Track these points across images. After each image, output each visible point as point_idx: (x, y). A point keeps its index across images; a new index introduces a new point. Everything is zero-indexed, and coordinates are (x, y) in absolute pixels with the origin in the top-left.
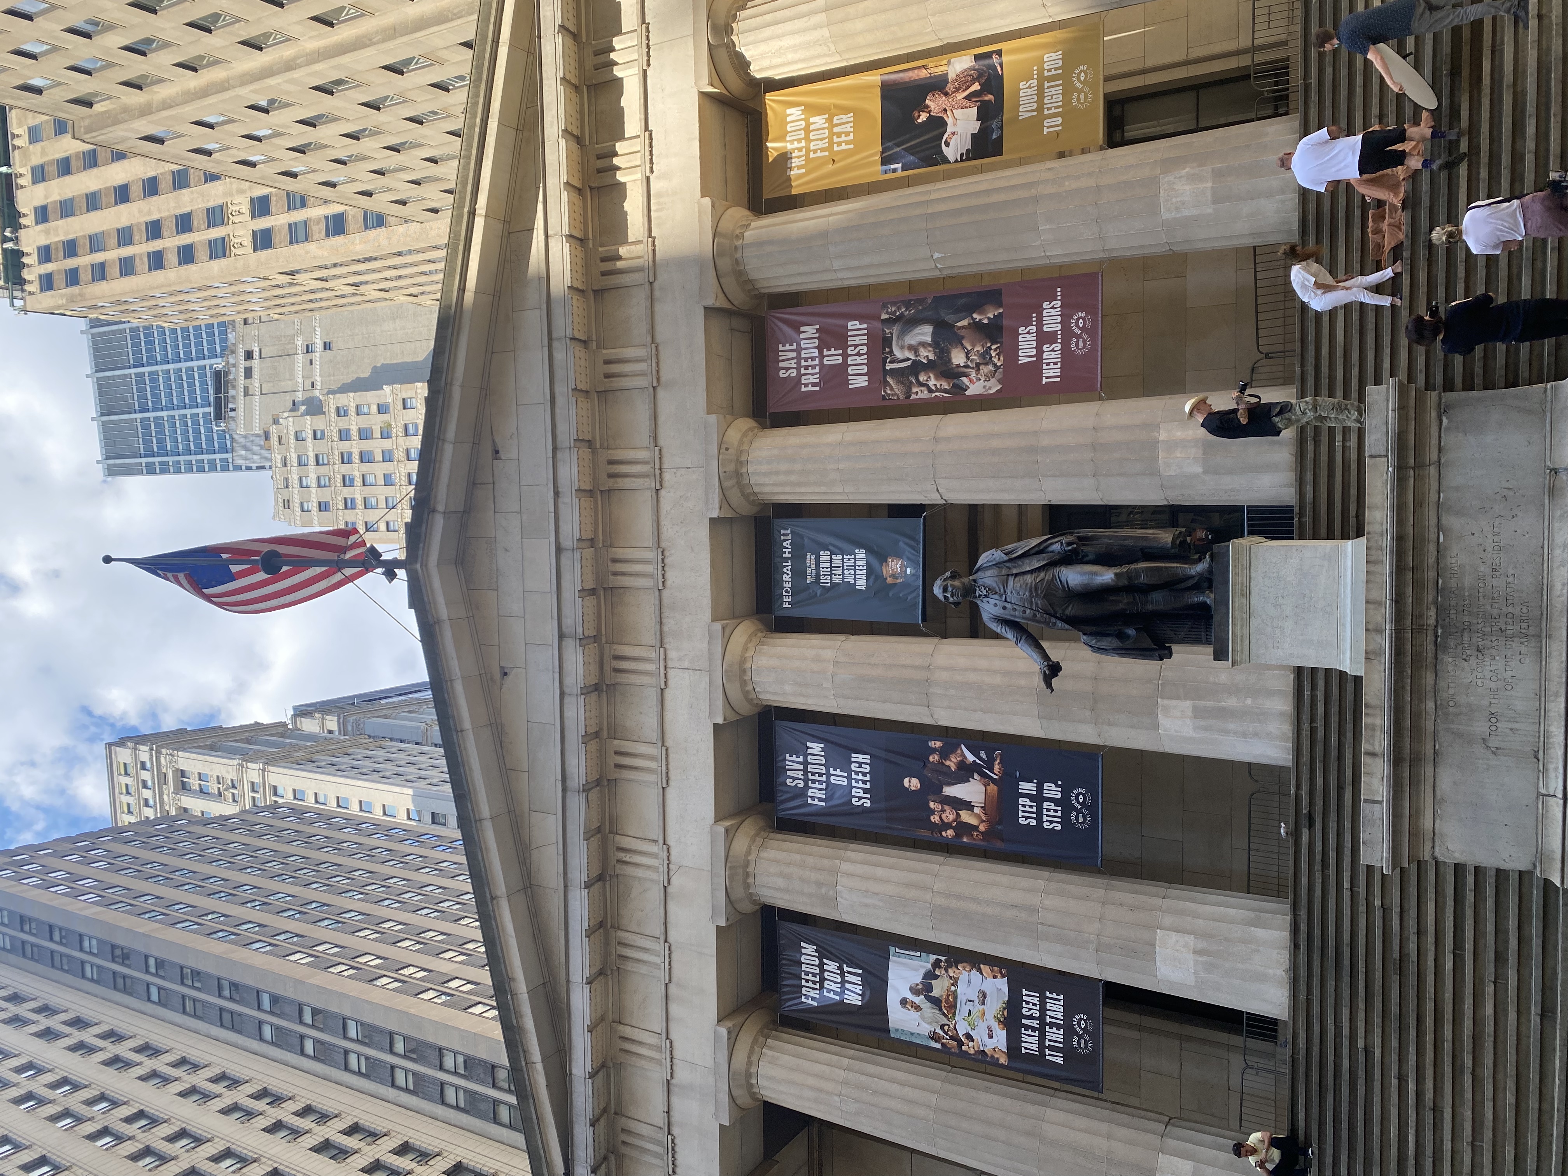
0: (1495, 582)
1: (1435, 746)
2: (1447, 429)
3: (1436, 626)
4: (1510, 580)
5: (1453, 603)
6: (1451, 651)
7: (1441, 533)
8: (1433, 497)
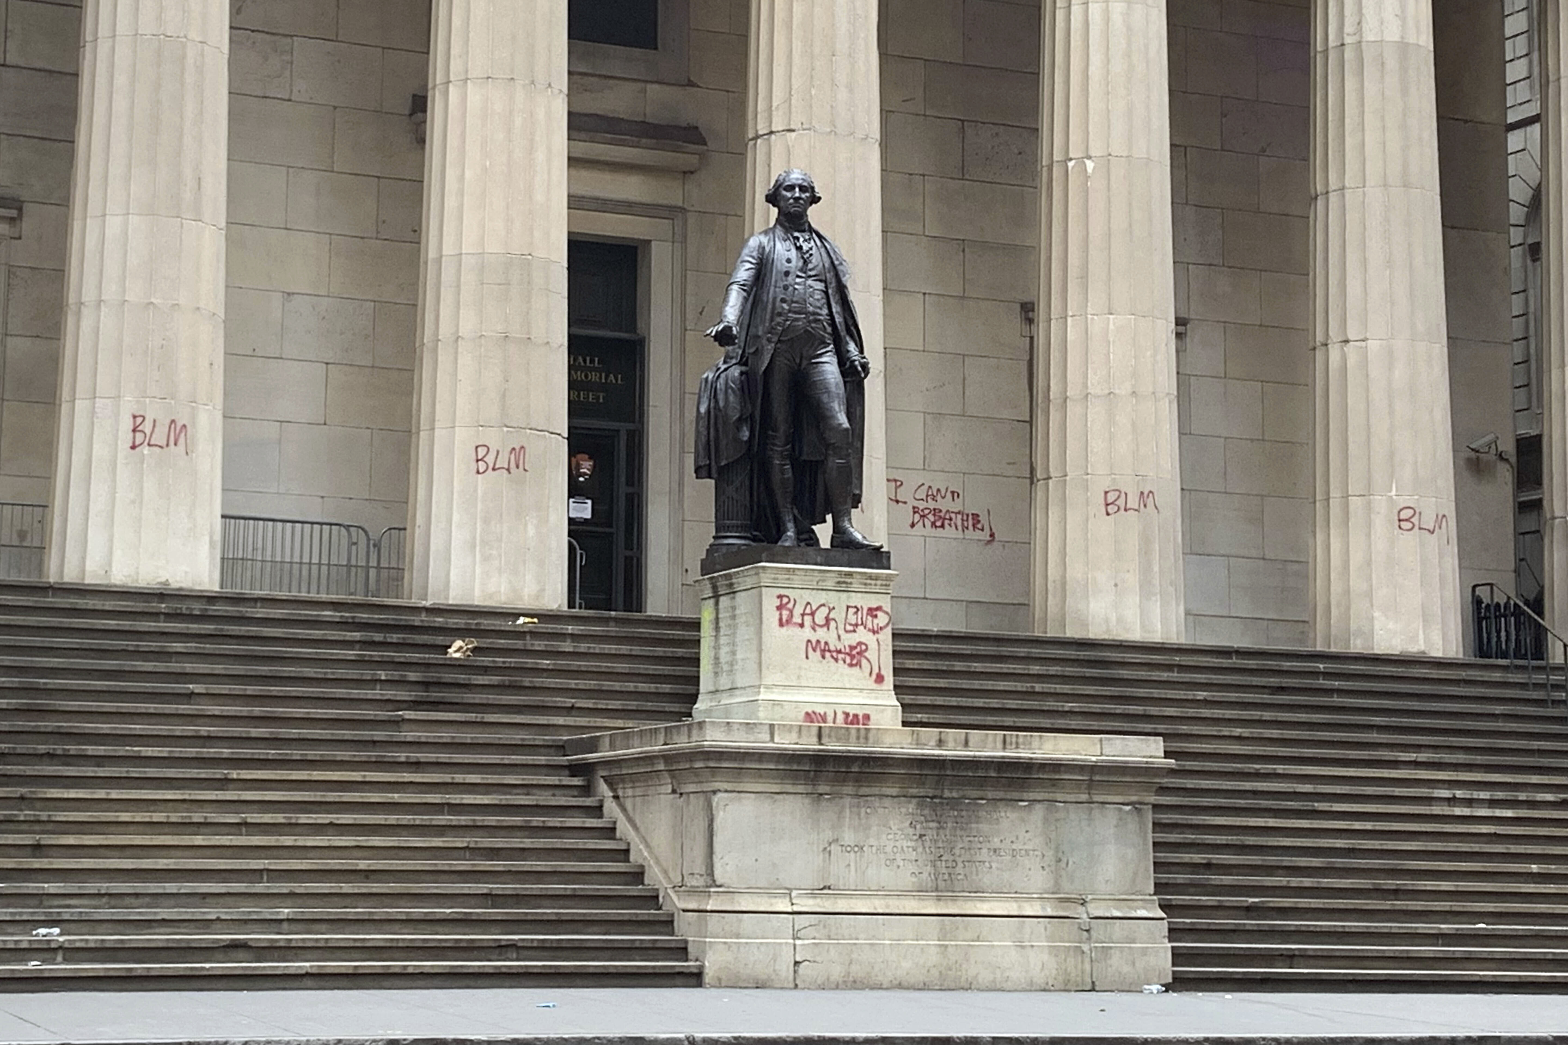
0: (985, 851)
1: (827, 794)
2: (1120, 810)
3: (941, 797)
4: (987, 864)
5: (964, 813)
6: (919, 811)
7: (1026, 803)
8: (1059, 797)
